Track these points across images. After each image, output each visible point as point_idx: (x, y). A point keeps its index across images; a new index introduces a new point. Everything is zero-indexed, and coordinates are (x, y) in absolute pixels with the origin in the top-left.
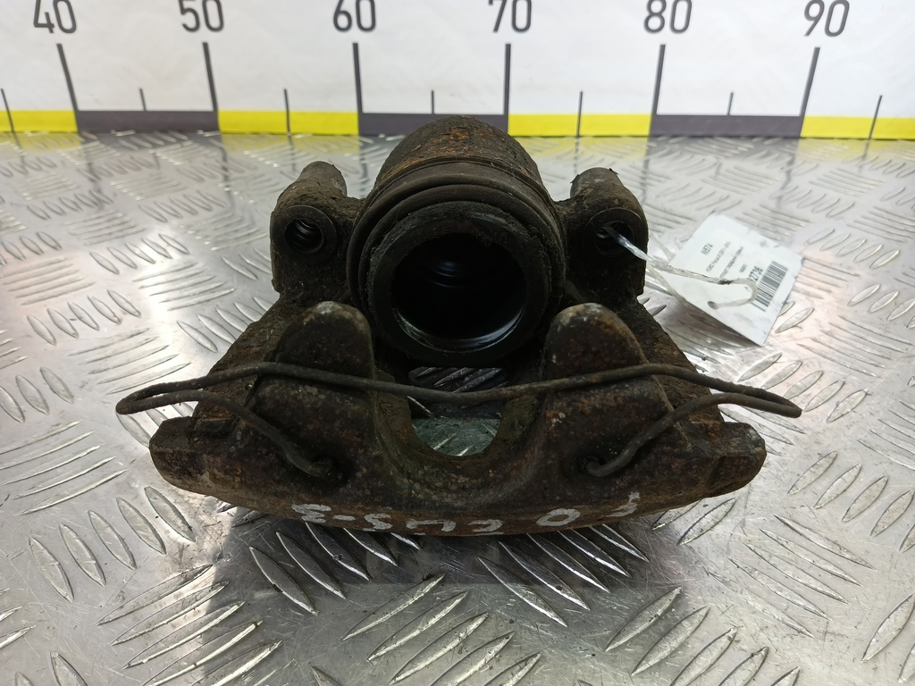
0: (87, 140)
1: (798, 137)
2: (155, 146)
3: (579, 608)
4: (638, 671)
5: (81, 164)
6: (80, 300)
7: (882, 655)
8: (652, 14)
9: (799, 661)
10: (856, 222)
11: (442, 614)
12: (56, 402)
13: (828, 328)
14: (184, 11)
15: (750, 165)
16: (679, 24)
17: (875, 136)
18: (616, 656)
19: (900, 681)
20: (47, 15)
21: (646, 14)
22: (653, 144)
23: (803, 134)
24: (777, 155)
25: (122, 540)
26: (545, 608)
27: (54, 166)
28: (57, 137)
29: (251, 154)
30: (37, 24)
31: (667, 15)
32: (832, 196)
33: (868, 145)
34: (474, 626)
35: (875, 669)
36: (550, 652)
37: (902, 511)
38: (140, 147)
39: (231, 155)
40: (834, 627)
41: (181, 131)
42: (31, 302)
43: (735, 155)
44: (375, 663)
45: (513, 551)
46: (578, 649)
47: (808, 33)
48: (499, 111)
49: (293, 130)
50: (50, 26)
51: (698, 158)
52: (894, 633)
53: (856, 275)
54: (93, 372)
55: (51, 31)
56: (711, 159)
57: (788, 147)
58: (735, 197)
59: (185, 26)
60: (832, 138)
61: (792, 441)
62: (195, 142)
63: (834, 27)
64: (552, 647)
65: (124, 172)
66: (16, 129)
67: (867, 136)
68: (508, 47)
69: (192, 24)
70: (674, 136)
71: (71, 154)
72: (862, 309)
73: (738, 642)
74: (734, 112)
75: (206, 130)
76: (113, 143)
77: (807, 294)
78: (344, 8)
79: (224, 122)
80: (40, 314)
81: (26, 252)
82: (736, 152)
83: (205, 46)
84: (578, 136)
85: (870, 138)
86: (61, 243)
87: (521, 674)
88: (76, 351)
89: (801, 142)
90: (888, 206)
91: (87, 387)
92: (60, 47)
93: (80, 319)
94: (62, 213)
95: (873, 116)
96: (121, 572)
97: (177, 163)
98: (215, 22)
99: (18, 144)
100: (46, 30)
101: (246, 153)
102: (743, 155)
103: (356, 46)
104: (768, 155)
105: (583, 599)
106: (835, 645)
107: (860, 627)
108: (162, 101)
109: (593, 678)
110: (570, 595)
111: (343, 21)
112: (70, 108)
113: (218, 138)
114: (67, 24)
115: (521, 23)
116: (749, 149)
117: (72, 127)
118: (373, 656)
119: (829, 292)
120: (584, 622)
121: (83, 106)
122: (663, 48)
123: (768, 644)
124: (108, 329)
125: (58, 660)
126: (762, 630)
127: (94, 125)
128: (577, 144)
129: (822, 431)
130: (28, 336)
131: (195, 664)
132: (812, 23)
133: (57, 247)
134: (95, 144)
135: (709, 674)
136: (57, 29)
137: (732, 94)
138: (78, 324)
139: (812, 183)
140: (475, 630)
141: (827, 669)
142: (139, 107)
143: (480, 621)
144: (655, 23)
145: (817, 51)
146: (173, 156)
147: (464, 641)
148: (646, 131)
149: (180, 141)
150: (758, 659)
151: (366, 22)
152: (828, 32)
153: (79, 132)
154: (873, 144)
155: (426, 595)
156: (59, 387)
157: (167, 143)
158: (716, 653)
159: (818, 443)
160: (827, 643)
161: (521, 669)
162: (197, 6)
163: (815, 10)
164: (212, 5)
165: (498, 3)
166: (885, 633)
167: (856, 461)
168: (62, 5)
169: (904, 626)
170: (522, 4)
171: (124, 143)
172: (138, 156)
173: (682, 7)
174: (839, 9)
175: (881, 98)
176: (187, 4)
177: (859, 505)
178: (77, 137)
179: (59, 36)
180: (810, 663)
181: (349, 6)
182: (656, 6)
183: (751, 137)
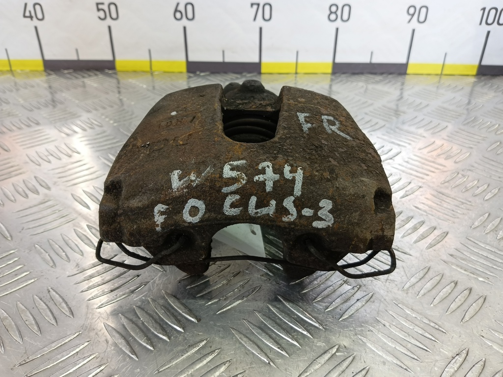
0: (49, 74)
1: (405, 74)
2: (83, 77)
3: (279, 269)
5: (46, 85)
6: (51, 147)
7: (411, 288)
8: (331, 13)
9: (374, 290)
10: (428, 113)
12: (42, 191)
13: (406, 160)
14: (99, 10)
15: (379, 87)
16: (345, 17)
17: (445, 72)
18: (294, 287)
19: (417, 297)
20: (30, 12)
21: (328, 12)
22: (333, 77)
23: (409, 71)
24: (394, 82)
25: (76, 245)
26: (264, 269)
27: (33, 87)
28: (34, 73)
29: (132, 81)
30: (25, 16)
31: (339, 13)
32: (418, 101)
33: (440, 77)
35: (407, 293)
37: (429, 234)
38: (76, 78)
39: (122, 81)
40: (391, 278)
41: (97, 70)
42: (28, 148)
43: (373, 83)
47: (409, 21)
48: (256, 60)
49: (154, 69)
50: (31, 17)
51: (355, 84)
52: (418, 280)
53: (424, 137)
54: (60, 178)
55: (32, 20)
56: (361, 84)
57: (400, 78)
58: (370, 102)
59: (99, 18)
60: (422, 74)
62: (104, 75)
63: (422, 19)
65: (68, 89)
66: (13, 69)
68: (261, 29)
69: (102, 16)
70: (344, 73)
71: (41, 81)
72: (425, 151)
73: (348, 283)
74: (373, 61)
75: (110, 69)
76: (63, 76)
77: (399, 145)
78: (179, 9)
79: (118, 65)
80: (32, 152)
81: (23, 126)
82: (374, 81)
83: (109, 28)
84: (296, 73)
85: (441, 74)
86: (40, 122)
88: (50, 169)
89: (407, 77)
90: (445, 105)
91: (57, 184)
92: (36, 28)
93: (52, 155)
94: (39, 108)
95: (442, 63)
96: (76, 257)
97: (95, 85)
98: (114, 16)
99: (13, 75)
100: (29, 19)
101: (130, 80)
102: (377, 82)
103: (185, 28)
104: (390, 82)
106: (391, 284)
107: (403, 278)
108: (87, 55)
111: (178, 15)
112: (40, 58)
113: (115, 73)
114: (40, 16)
115: (267, 16)
116: (380, 79)
117: (41, 68)
119: (410, 144)
121: (47, 57)
122: (337, 29)
123: (361, 283)
124: (65, 159)
125: (51, 290)
127: (53, 67)
128: (296, 77)
130: (27, 163)
132: (410, 17)
133: (38, 124)
134: (53, 77)
136: (34, 19)
137: (372, 53)
138: (51, 158)
139: (409, 95)
141: (386, 293)
142: (75, 58)
144: (333, 17)
145: (414, 31)
146: (93, 82)
147: (229, 281)
148: (330, 70)
149: (96, 75)
150: (356, 289)
151: (190, 15)
152: (419, 21)
153: (45, 70)
154: (443, 77)
156: (43, 184)
157: (90, 76)
158: (338, 286)
160: (387, 283)
162: (105, 7)
163: (412, 11)
164: (113, 8)
165: (255, 7)
166: (413, 280)
167: (411, 214)
168: (38, 7)
169: (423, 277)
170: (267, 8)
171: (68, 76)
172: (76, 82)
173: (346, 9)
174: (424, 10)
175: (446, 54)
176: (100, 7)
177: (409, 232)
178: (44, 73)
179: (35, 22)
180: (379, 291)
181: (181, 8)
182: (334, 9)
183: (382, 74)
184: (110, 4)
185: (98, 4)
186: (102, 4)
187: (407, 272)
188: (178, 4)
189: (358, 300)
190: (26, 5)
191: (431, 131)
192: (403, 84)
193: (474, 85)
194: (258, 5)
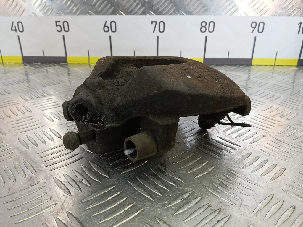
0: (25, 65)
1: (251, 65)
2: (46, 67)
3: (158, 195)
4: (175, 214)
5: (23, 71)
6: (14, 108)
7: (259, 211)
8: (202, 27)
9: (231, 213)
10: (267, 88)
11: (113, 196)
13: (254, 117)
14: (57, 26)
15: (234, 73)
16: (211, 30)
17: (276, 64)
18: (168, 210)
19: (265, 219)
20: (15, 27)
21: (201, 27)
23: (253, 64)
24: (243, 70)
26: (147, 195)
27: (13, 72)
28: (16, 64)
29: (76, 69)
30: (12, 30)
31: (207, 27)
32: (260, 81)
33: (274, 67)
34: (123, 200)
35: (257, 216)
36: (147, 208)
37: (272, 170)
38: (41, 67)
39: (70, 69)
40: (244, 203)
41: (55, 63)
44: (88, 210)
45: (139, 179)
46: (156, 207)
47: (252, 32)
48: (155, 55)
49: (90, 62)
50: (16, 30)
52: (265, 205)
53: (265, 103)
54: (13, 127)
55: (16, 32)
57: (247, 68)
59: (57, 30)
60: (262, 65)
61: (237, 149)
62: (59, 66)
63: (260, 30)
64: (147, 206)
65: (35, 74)
66: (4, 62)
67: (273, 64)
68: (158, 37)
69: (59, 30)
71: (20, 69)
72: (266, 112)
73: (211, 207)
74: (230, 57)
75: (63, 63)
76: (33, 66)
78: (106, 25)
79: (69, 60)
82: (230, 69)
83: (64, 36)
85: (274, 65)
86: (11, 92)
87: (136, 214)
88: (9, 121)
89: (252, 67)
90: (278, 84)
91: (11, 131)
92: (18, 37)
93: (12, 113)
94: (13, 84)
95: (275, 58)
96: (10, 183)
97: (52, 71)
98: (66, 29)
99: (4, 66)
100: (15, 31)
101: (75, 69)
102: (232, 70)
103: (110, 37)
104: (240, 70)
105: (160, 192)
106: (244, 209)
107: (253, 203)
109: (160, 216)
110: (156, 191)
111: (106, 29)
112: (21, 55)
113: (67, 65)
114: (21, 30)
115: (162, 30)
116: (235, 68)
117: (21, 61)
118: (87, 208)
119: (255, 107)
120: (159, 199)
121: (25, 55)
122: (206, 37)
123: (221, 207)
124: (21, 115)
126: (219, 203)
127: (28, 61)
129: (247, 146)
131: (29, 209)
132: (253, 29)
133: (9, 93)
134: (28, 66)
135: (199, 216)
136: (18, 31)
137: (229, 52)
138: (12, 115)
139: (254, 77)
140: (123, 201)
141: (240, 216)
142: (42, 55)
143: (125, 198)
144: (203, 29)
145: (255, 37)
147: (119, 205)
149: (54, 65)
150: (217, 212)
151: (114, 29)
152: (259, 32)
153: (23, 63)
154: (276, 67)
155: (108, 191)
156: (2, 131)
157: (50, 66)
158: (203, 210)
159: (245, 150)
160: (241, 208)
161: (136, 213)
162: (61, 24)
163: (254, 25)
164: (66, 24)
165: (154, 24)
166: (261, 205)
167: (258, 155)
168: (20, 24)
169: (268, 203)
170: (162, 24)
171: (37, 66)
172: (40, 69)
173: (212, 24)
174: (262, 25)
175: (277, 52)
176: (58, 24)
177: (257, 168)
178: (22, 64)
179: (18, 33)
180: (234, 214)
181: (108, 24)
182: (204, 24)
183: (236, 65)
184: (64, 22)
185: (56, 22)
186: (60, 22)
187: (256, 199)
188: (106, 22)
189: (218, 221)
190: (13, 22)
191: (270, 99)
192: (249, 71)
193: (296, 71)
194: (156, 22)
